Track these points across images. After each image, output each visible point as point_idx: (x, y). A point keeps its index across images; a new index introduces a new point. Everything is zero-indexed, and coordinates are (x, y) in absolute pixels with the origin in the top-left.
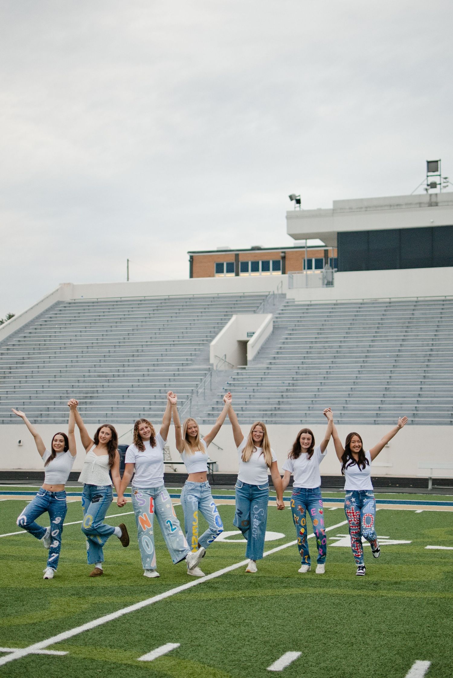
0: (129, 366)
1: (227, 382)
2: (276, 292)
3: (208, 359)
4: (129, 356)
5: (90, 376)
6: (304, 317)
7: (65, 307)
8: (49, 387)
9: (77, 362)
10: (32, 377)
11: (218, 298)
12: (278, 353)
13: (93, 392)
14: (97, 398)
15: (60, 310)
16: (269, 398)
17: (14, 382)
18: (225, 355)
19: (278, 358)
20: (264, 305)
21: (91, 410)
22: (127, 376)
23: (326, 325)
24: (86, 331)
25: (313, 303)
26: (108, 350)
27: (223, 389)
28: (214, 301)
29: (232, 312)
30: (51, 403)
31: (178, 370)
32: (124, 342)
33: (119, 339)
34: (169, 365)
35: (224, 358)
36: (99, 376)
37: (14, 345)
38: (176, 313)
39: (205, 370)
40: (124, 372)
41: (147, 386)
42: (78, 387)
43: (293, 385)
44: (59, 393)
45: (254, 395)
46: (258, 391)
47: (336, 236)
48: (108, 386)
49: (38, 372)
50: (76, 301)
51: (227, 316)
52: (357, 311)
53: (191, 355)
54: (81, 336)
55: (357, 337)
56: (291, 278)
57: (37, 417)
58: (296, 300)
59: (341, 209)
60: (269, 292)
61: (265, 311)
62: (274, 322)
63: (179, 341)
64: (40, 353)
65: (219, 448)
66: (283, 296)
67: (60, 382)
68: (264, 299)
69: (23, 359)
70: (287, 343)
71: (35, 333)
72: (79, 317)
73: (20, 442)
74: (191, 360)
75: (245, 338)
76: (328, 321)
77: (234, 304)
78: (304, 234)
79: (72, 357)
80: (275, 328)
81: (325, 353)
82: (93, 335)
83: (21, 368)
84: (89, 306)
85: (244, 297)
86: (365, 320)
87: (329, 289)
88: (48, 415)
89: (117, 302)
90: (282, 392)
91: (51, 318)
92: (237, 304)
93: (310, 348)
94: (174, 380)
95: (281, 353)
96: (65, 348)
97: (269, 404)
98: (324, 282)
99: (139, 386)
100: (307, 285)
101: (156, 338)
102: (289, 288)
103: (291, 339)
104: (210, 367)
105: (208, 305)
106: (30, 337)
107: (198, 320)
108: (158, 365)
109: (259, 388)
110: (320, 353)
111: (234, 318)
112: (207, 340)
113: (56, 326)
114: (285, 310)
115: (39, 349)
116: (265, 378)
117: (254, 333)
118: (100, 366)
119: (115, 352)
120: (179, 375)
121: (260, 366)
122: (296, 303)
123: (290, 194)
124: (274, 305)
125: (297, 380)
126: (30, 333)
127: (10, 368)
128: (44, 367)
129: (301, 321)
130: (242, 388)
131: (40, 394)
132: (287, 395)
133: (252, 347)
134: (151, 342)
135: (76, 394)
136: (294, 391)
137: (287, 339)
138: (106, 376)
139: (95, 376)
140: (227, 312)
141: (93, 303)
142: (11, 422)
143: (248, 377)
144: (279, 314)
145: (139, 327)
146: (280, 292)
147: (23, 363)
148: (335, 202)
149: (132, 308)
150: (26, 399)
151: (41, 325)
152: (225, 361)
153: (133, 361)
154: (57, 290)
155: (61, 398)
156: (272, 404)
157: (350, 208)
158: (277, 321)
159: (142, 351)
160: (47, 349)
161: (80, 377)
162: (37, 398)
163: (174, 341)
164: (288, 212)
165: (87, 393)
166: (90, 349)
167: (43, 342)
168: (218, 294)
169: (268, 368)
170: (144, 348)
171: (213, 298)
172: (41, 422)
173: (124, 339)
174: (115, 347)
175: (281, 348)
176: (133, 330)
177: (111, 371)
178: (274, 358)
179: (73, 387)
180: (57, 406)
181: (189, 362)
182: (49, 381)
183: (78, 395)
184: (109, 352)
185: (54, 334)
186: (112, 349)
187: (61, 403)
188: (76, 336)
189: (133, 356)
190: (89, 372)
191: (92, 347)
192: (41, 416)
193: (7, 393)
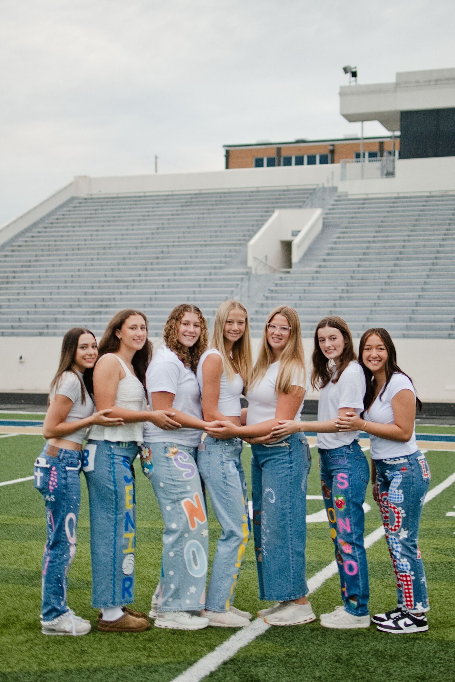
0: (152, 269)
1: (267, 288)
2: (326, 185)
3: (244, 262)
4: (153, 258)
5: (106, 282)
6: (359, 213)
7: (80, 203)
8: (58, 294)
9: (92, 265)
10: (39, 282)
11: (258, 192)
12: (328, 254)
13: (109, 300)
14: (114, 306)
15: (75, 207)
16: (318, 307)
17: (19, 288)
18: (266, 257)
19: (329, 260)
20: (312, 200)
22: (150, 281)
23: (386, 222)
24: (103, 230)
25: (370, 196)
26: (127, 251)
27: (264, 296)
28: (253, 196)
29: (273, 207)
30: (59, 313)
31: (210, 274)
32: (147, 243)
33: (142, 239)
34: (199, 268)
35: (264, 261)
36: (117, 281)
37: (19, 246)
38: (209, 209)
39: (242, 274)
40: (146, 276)
41: (173, 293)
42: (93, 294)
43: (348, 292)
44: (70, 301)
45: (300, 304)
46: (305, 299)
47: (399, 116)
48: (128, 293)
49: (47, 277)
50: (93, 196)
51: (268, 212)
52: (424, 206)
53: (226, 257)
54: (97, 235)
55: (424, 235)
56: (344, 168)
57: (43, 329)
58: (350, 193)
59: (406, 83)
60: (318, 185)
61: (313, 206)
62: (324, 219)
63: (211, 241)
64: (49, 255)
66: (335, 189)
67: (71, 287)
68: (311, 194)
69: (30, 261)
70: (339, 243)
71: (45, 232)
72: (96, 214)
73: (21, 358)
74: (226, 263)
75: (288, 238)
76: (388, 217)
77: (276, 199)
78: (360, 114)
79: (87, 259)
80: (326, 226)
81: (385, 253)
82: (111, 235)
83: (27, 272)
84: (107, 202)
85: (288, 190)
86: (433, 215)
87: (388, 181)
88: (56, 327)
89: (140, 197)
90: (334, 300)
91: (63, 215)
92: (279, 199)
93: (368, 248)
94: (205, 286)
95: (332, 254)
96: (79, 249)
98: (382, 172)
99: (163, 293)
100: (362, 175)
101: (184, 237)
102: (342, 180)
103: (343, 238)
104: (248, 270)
105: (246, 200)
106: (39, 237)
107: (234, 217)
108: (186, 269)
109: (306, 295)
110: (379, 254)
111: (277, 213)
112: (244, 240)
113: (69, 225)
114: (336, 205)
115: (49, 250)
116: (313, 284)
117: (299, 232)
118: (119, 270)
119: (136, 253)
120: (211, 280)
121: (307, 269)
122: (350, 197)
123: (345, 65)
124: (324, 199)
125: (352, 286)
126: (39, 232)
127: (14, 272)
128: (54, 271)
129: (356, 218)
130: (285, 295)
131: (47, 301)
132: (340, 304)
133: (299, 246)
134: (179, 242)
135: (89, 301)
136: (348, 298)
137: (339, 238)
138: (125, 281)
139: (112, 282)
140: (267, 208)
141: (113, 198)
142: (13, 334)
143: (293, 281)
144: (330, 209)
145: (165, 226)
146: (330, 185)
147: (30, 266)
148: (398, 75)
149: (158, 204)
150: (31, 308)
151: (52, 223)
152: (266, 264)
153: (158, 264)
154: (71, 184)
155: (71, 306)
156: (322, 314)
157: (417, 82)
158: (327, 218)
159: (168, 252)
160: (58, 250)
161: (95, 282)
162: (44, 306)
163: (205, 241)
164: (342, 88)
165: (102, 301)
166: (108, 251)
167: (53, 243)
168: (257, 188)
169: (317, 272)
170: (171, 249)
171: (252, 192)
172: (48, 335)
173: (147, 238)
174: (136, 247)
175: (332, 249)
176: (158, 229)
177: (131, 276)
178: (324, 260)
179: (86, 293)
180: (66, 317)
181: (223, 265)
182: (58, 287)
183: (91, 303)
184: (129, 253)
185: (66, 234)
186: (133, 251)
187: (71, 313)
188: (91, 235)
189: (157, 258)
190: (106, 276)
191: (110, 248)
192: (48, 327)
193: (9, 300)
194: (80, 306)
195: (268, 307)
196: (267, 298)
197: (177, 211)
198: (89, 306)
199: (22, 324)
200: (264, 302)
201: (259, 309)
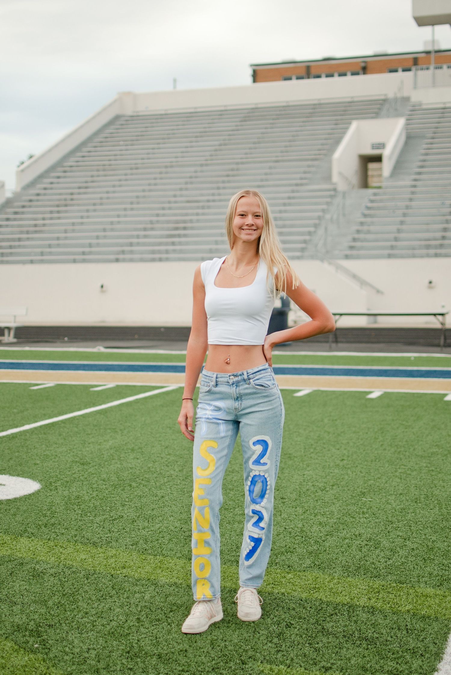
0: (224, 188)
1: (363, 205)
2: (398, 95)
3: (328, 178)
4: (223, 176)
6: (441, 122)
7: (127, 121)
8: (125, 216)
9: (156, 184)
10: (101, 204)
13: (185, 222)
14: (192, 228)
15: (122, 125)
16: (428, 224)
17: (81, 211)
19: (423, 173)
21: (187, 243)
22: (225, 200)
24: (159, 148)
25: (448, 105)
27: (362, 213)
28: (317, 109)
31: (292, 191)
32: (211, 160)
33: (205, 156)
36: (188, 202)
37: (71, 167)
38: (271, 124)
39: (329, 190)
40: (219, 195)
42: (164, 215)
44: (141, 224)
46: (408, 215)
48: (203, 214)
49: (108, 198)
50: (140, 114)
54: (154, 153)
56: (415, 75)
57: (118, 254)
58: (423, 103)
60: (387, 95)
62: (407, 130)
64: (105, 176)
65: (378, 291)
66: (407, 99)
67: (139, 209)
69: (86, 182)
70: (430, 154)
71: (96, 151)
73: (102, 287)
74: (307, 179)
75: (369, 151)
77: (344, 111)
82: (169, 153)
83: (85, 193)
84: (157, 119)
88: (131, 252)
89: (191, 113)
90: (444, 215)
91: (112, 133)
94: (290, 204)
95: (426, 166)
96: (137, 168)
97: (428, 231)
100: (434, 83)
101: (251, 153)
102: (414, 88)
103: (433, 149)
104: (333, 186)
105: (311, 113)
106: (90, 156)
108: (263, 186)
111: (354, 125)
115: (104, 170)
116: (413, 198)
117: (385, 144)
118: (187, 189)
119: (202, 171)
120: (294, 198)
121: (401, 183)
122: (424, 107)
124: (396, 110)
126: (89, 152)
131: (115, 224)
133: (389, 159)
134: (246, 158)
135: (162, 224)
137: (428, 149)
138: (198, 201)
139: (182, 202)
141: (161, 115)
142: (84, 261)
145: (227, 142)
147: (86, 188)
149: (212, 119)
150: (99, 232)
151: (101, 142)
153: (229, 181)
154: (115, 101)
155: (145, 229)
156: (434, 232)
159: (238, 170)
161: (164, 203)
162: (112, 230)
165: (177, 223)
166: (169, 170)
167: (107, 163)
168: (319, 100)
169: (415, 186)
170: (240, 166)
171: (314, 105)
172: (124, 260)
173: (211, 156)
174: (202, 165)
175: (424, 161)
176: (220, 145)
177: (202, 195)
178: (420, 173)
179: (158, 215)
180: (141, 240)
181: (304, 181)
182: (125, 209)
183: (166, 225)
184: (196, 172)
185: (118, 153)
186: (199, 169)
187: (145, 236)
188: (148, 154)
189: (228, 176)
190: (175, 196)
191: (172, 167)
192: (123, 252)
193: (73, 224)
194: (152, 229)
195: (369, 226)
196: (365, 216)
197: (236, 126)
198: (163, 229)
199: (93, 249)
200: (363, 220)
201: (360, 228)
